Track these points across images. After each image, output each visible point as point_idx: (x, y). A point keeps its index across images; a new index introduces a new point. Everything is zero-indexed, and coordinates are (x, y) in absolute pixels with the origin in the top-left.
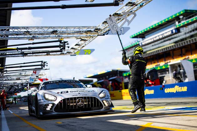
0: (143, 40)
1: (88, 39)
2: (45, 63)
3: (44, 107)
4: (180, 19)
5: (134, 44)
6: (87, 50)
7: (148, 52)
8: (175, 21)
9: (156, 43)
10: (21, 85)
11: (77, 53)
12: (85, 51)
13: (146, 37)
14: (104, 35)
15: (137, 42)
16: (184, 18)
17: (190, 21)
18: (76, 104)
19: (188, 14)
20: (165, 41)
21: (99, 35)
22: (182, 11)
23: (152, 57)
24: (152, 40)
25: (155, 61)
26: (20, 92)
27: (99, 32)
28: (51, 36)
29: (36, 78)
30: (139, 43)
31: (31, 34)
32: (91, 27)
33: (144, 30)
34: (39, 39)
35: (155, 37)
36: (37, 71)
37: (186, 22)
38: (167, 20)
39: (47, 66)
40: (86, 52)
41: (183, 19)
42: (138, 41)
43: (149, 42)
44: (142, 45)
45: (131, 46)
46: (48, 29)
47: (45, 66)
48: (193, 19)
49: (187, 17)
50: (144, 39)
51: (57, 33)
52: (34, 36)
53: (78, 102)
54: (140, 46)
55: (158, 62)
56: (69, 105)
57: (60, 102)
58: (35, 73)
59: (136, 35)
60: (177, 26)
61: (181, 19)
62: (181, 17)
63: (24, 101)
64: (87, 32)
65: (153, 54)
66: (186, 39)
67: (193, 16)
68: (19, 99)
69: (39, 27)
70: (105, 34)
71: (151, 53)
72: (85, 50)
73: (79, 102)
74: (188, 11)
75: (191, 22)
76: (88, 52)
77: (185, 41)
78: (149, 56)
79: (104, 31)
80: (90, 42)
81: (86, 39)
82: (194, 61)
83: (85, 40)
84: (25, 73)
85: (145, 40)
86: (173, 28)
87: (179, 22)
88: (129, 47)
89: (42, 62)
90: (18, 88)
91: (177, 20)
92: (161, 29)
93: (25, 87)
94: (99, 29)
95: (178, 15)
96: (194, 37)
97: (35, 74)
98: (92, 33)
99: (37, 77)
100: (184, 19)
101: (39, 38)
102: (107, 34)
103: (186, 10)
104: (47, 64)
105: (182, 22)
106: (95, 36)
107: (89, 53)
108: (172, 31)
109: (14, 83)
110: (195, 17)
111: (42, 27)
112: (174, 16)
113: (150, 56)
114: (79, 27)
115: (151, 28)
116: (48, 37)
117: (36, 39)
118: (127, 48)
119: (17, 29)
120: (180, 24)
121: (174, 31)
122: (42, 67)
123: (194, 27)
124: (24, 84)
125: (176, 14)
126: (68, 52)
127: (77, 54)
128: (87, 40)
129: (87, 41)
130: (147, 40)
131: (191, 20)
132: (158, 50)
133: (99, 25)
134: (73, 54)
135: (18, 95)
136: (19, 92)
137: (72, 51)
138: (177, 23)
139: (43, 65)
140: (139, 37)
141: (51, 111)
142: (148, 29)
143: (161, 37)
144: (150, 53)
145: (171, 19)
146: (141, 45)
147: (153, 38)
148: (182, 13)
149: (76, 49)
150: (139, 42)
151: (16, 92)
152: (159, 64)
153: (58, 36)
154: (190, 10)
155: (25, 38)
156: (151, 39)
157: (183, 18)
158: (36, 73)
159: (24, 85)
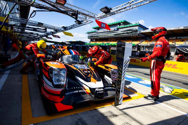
0: (98, 30)
4: (120, 24)
7: (100, 36)
8: (118, 25)
9: (105, 33)
15: (95, 31)
17: (126, 26)
20: (109, 33)
37: (124, 26)
38: (114, 23)
41: (122, 25)
43: (101, 32)
44: (98, 32)
49: (124, 24)
54: (96, 33)
60: (118, 27)
62: (122, 23)
65: (102, 38)
66: (120, 34)
86: (116, 28)
88: (91, 32)
95: (120, 22)
103: (125, 21)
108: (115, 29)
118: (89, 32)
120: (120, 26)
121: (116, 29)
148: (123, 21)
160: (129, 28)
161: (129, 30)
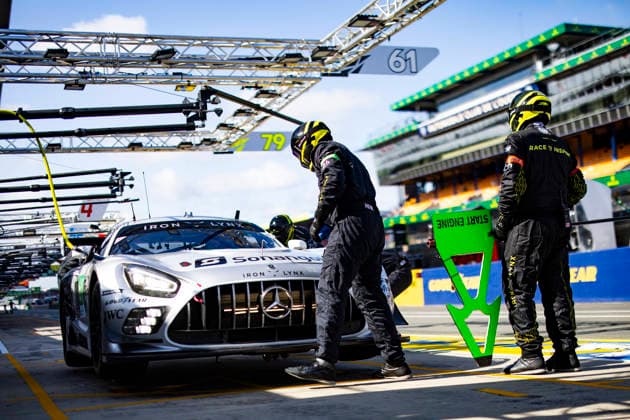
0: (431, 117)
1: (284, 88)
2: (126, 178)
3: (126, 322)
4: (548, 52)
5: (403, 129)
6: (273, 134)
7: (446, 157)
8: (535, 58)
9: (475, 126)
10: (39, 253)
11: (236, 145)
12: (267, 139)
13: (441, 108)
14: (345, 74)
15: (411, 123)
16: (563, 50)
17: (581, 61)
18: (260, 309)
19: (575, 37)
21: (329, 72)
22: (557, 28)
23: (457, 172)
24: (460, 119)
25: (467, 185)
26: (37, 277)
27: (330, 63)
28: (150, 72)
29: (90, 230)
30: (420, 126)
31: (73, 63)
32: (298, 42)
33: (435, 86)
34: (104, 83)
35: (470, 109)
36: (94, 206)
37: (569, 62)
38: (507, 55)
39: (131, 186)
40: (269, 142)
41: (558, 54)
42: (414, 121)
43: (450, 124)
44: (428, 133)
45: (394, 136)
46: (139, 45)
47: (125, 188)
48: (591, 53)
49: (571, 49)
50: (433, 114)
51: (171, 60)
52: (85, 72)
53: (268, 303)
54: (420, 135)
55: (476, 188)
56: (233, 312)
57: (192, 301)
58: (89, 212)
59: (409, 101)
60: (538, 75)
61: (553, 55)
62: (553, 47)
63: (52, 306)
64: (282, 61)
65: (461, 163)
67: (589, 46)
68: (35, 300)
69: (106, 35)
70: (349, 70)
71: (456, 158)
72: (264, 136)
73: (274, 300)
74: (576, 30)
75: (582, 65)
76: (277, 142)
77: (563, 123)
78: (447, 170)
79: (348, 60)
80: (291, 101)
81: (278, 89)
82: (614, 182)
83: (273, 95)
84: (53, 213)
85: (438, 116)
86: (527, 83)
87: (546, 63)
88: (387, 138)
89: (113, 171)
90: (30, 264)
91: (540, 58)
92: (489, 83)
93: (52, 262)
94: (332, 51)
95: (543, 39)
96: (592, 110)
97: (89, 216)
98: (304, 65)
99: (93, 227)
100: (562, 54)
101: (105, 80)
102: (357, 71)
103: (568, 26)
104: (132, 179)
105: (556, 63)
106: (310, 79)
107: (279, 148)
109: (16, 247)
110: (596, 48)
111: (117, 36)
112: (530, 45)
113: (453, 169)
114: (256, 43)
115: (458, 78)
116: (137, 76)
117: (94, 83)
118: (380, 141)
119: (19, 40)
120: (548, 68)
122: (113, 192)
123: (593, 79)
124: (51, 252)
125: (539, 37)
126: (205, 140)
127: (236, 148)
128: (280, 95)
129: (278, 99)
130: (444, 119)
131: (596, 51)
132: (479, 151)
133: (328, 36)
134: (223, 146)
135: (30, 286)
136: (33, 278)
137: (220, 135)
138: (539, 64)
139: (117, 184)
140: (418, 108)
141: (157, 336)
142: (449, 83)
143: (487, 108)
144: (451, 160)
145: (520, 54)
146: (423, 132)
147: (462, 112)
148: (555, 33)
149: (238, 129)
150: (419, 123)
151: (22, 276)
152: (480, 196)
153: (174, 74)
154: (581, 26)
155: (54, 80)
156: (456, 115)
157: (558, 50)
158: (92, 214)
159: (51, 256)
160: (605, 69)
161: (610, 80)
